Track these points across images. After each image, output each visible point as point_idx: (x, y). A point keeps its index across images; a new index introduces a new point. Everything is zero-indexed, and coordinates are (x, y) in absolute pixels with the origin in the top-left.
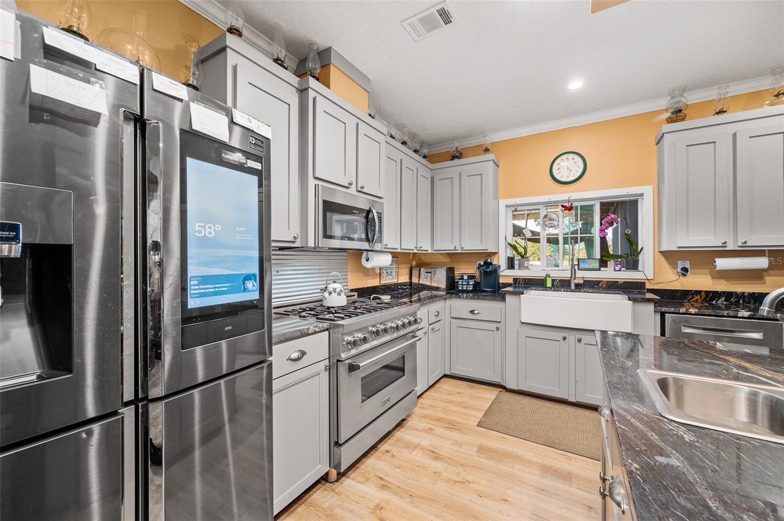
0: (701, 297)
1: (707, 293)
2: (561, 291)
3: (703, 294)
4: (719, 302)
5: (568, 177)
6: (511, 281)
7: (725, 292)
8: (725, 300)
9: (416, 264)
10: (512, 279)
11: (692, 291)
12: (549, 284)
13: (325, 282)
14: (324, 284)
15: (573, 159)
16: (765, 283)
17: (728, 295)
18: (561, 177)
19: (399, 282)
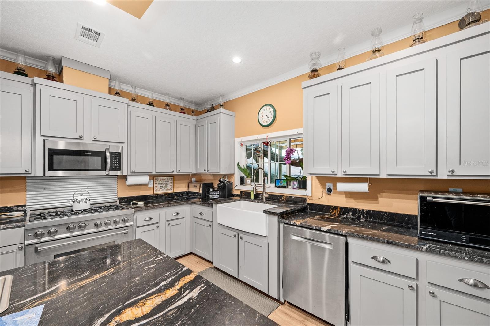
0: (337, 211)
1: (341, 208)
2: (256, 202)
3: (339, 209)
4: (348, 216)
5: (267, 122)
6: (239, 193)
7: (352, 209)
8: (352, 215)
9: (196, 180)
10: (240, 192)
11: (332, 206)
12: (252, 197)
13: (73, 195)
14: (72, 197)
15: (269, 109)
16: (378, 203)
17: (354, 211)
18: (264, 122)
19: (175, 192)
